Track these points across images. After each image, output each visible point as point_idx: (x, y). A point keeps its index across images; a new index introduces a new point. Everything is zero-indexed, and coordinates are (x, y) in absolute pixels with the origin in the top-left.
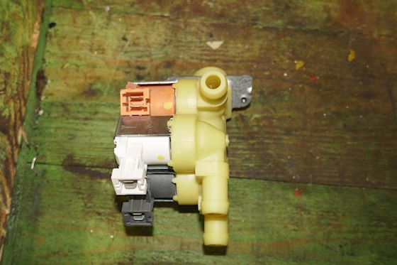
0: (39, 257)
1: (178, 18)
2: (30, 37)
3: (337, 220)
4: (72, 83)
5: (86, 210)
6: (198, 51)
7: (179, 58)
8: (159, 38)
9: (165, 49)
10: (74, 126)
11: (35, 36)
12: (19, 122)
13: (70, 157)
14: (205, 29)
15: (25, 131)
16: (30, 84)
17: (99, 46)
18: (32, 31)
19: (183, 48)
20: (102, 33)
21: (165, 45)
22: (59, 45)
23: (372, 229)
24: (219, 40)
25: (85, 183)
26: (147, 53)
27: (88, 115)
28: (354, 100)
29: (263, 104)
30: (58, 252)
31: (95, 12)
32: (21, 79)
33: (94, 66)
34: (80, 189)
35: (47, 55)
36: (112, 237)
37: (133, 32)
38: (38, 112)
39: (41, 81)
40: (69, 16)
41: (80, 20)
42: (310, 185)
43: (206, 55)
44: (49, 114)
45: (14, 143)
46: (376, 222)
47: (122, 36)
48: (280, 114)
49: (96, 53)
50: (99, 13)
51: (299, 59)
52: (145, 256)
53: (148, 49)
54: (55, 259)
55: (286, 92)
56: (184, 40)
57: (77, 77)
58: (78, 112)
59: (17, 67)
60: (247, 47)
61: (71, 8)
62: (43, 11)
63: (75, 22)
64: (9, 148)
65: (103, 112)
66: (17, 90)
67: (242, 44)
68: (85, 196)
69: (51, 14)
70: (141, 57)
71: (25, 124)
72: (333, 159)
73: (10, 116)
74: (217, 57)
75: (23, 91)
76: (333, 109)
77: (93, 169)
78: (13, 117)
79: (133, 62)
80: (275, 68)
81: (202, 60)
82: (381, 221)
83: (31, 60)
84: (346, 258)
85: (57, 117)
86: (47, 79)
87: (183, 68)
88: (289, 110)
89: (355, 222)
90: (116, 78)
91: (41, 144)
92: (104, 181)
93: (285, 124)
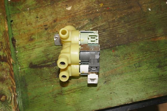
0: (31, 99)
1: (54, 4)
2: (5, 27)
3: (130, 56)
4: (24, 38)
5: (42, 79)
6: (64, 13)
7: (58, 17)
8: (49, 13)
9: (52, 16)
10: (29, 53)
11: (7, 27)
12: (10, 57)
13: (31, 63)
14: (64, 4)
15: (13, 59)
16: (10, 43)
17: (30, 23)
18: (5, 25)
19: (58, 13)
20: (29, 18)
21: (52, 15)
22: (16, 27)
24: (70, 6)
25: (38, 71)
26: (46, 20)
27: (33, 48)
28: (125, 11)
29: (92, 24)
30: (37, 96)
31: (24, 12)
32: (6, 42)
33: (30, 30)
34: (37, 73)
35: (13, 32)
36: (53, 86)
37: (39, 14)
38: (16, 52)
39: (14, 41)
40: (16, 16)
41: (20, 16)
42: (117, 47)
43: (67, 13)
44: (20, 52)
45: (10, 64)
46: (145, 52)
47: (36, 17)
48: (99, 25)
49: (29, 26)
50: (26, 11)
51: (101, 3)
53: (46, 18)
54: (36, 98)
55: (99, 17)
56: (58, 11)
57: (26, 36)
58: (29, 48)
59: (4, 39)
60: (81, 5)
61: (16, 13)
62: (7, 17)
63: (19, 17)
64: (9, 66)
65: (38, 45)
66: (6, 47)
67: (78, 5)
68: (40, 75)
69: (10, 18)
70: (45, 22)
71: (12, 57)
73: (6, 56)
74: (71, 13)
75: (8, 46)
76: (118, 17)
77: (40, 65)
78: (7, 56)
79: (42, 24)
80: (93, 9)
81: (66, 15)
82: (147, 51)
83: (8, 35)
84: (138, 68)
85: (23, 52)
86: (16, 40)
87: (60, 21)
88: (102, 22)
89: (137, 55)
90: (38, 32)
91: (20, 62)
92: (45, 68)
93: (102, 28)
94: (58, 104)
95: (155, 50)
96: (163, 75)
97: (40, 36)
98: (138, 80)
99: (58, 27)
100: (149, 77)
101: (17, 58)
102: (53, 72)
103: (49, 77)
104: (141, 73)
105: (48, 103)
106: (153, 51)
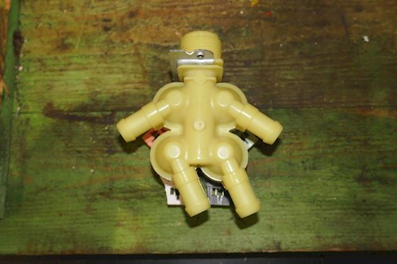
0: (29, 193)
3: (298, 139)
4: (45, 39)
5: (67, 149)
7: (141, 8)
10: (51, 77)
13: (50, 105)
15: (6, 83)
16: (8, 42)
17: (68, 5)
22: (32, 8)
23: (331, 144)
25: (64, 126)
26: (112, 6)
27: (62, 67)
28: (308, 29)
30: (46, 188)
33: (65, 23)
34: (61, 131)
35: (22, 17)
36: (92, 171)
38: (18, 69)
39: (18, 42)
42: (271, 110)
46: (335, 138)
48: (239, 49)
49: (65, 11)
52: (122, 186)
53: (113, 2)
54: (43, 194)
55: (243, 29)
57: (51, 34)
58: (54, 65)
65: (76, 63)
68: (66, 138)
70: (107, 10)
71: (5, 77)
72: (291, 84)
74: (176, 3)
76: (289, 39)
77: (71, 114)
79: (100, 16)
80: (231, 7)
81: (162, 7)
82: (340, 136)
83: (6, 21)
84: (308, 172)
85: (36, 71)
86: (23, 38)
87: (146, 17)
88: (247, 43)
89: (315, 140)
90: (86, 32)
91: (23, 97)
92: (81, 123)
93: (244, 58)
94: (96, 218)
95: (359, 137)
96: (364, 201)
97: (88, 42)
98: (303, 201)
99: (138, 30)
100: (331, 199)
101: (18, 85)
102: (100, 137)
103: (89, 147)
104: (313, 185)
105: (72, 211)
106: (354, 138)
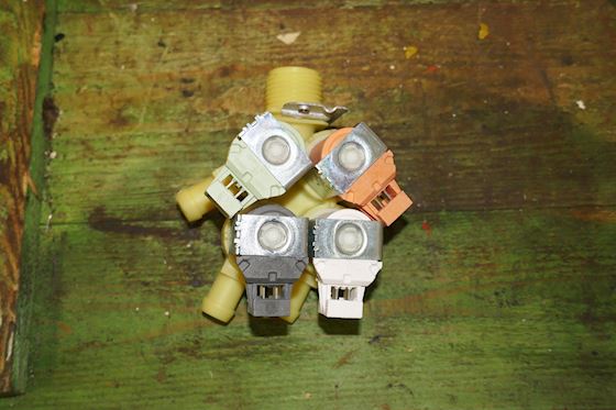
0: (65, 352)
1: (234, 9)
2: (28, 52)
3: (487, 258)
4: (93, 111)
5: (128, 280)
6: (265, 49)
7: (240, 61)
8: (209, 39)
9: (220, 52)
10: (101, 168)
11: (36, 50)
12: (23, 166)
13: (99, 211)
14: (272, 19)
15: (32, 177)
16: (36, 115)
17: (128, 58)
18: (30, 43)
19: (245, 48)
20: (129, 41)
21: (218, 47)
22: (71, 63)
23: (540, 265)
24: (295, 31)
25: (122, 244)
26: (195, 60)
27: (119, 152)
28: (495, 90)
29: (364, 110)
30: (93, 343)
31: (117, 14)
32: (21, 108)
33: (122, 86)
34: (116, 252)
35: (55, 76)
36: (167, 313)
37: (172, 34)
38: (49, 155)
39: (49, 114)
40: (81, 24)
41: (97, 27)
42: (443, 213)
43: (278, 53)
44: (65, 156)
45: (18, 194)
46: (543, 256)
47: (157, 41)
48: (390, 122)
49: (123, 67)
50: (124, 14)
51: (409, 44)
52: (216, 336)
53: (196, 54)
54: (89, 352)
55: (396, 91)
56: (245, 37)
57: (100, 102)
58: (105, 149)
59: (14, 93)
60: (334, 36)
61: (83, 12)
62: (45, 16)
63: (90, 29)
64: (11, 201)
65: (140, 146)
66: (16, 124)
67: (326, 32)
68: (124, 262)
69: (57, 23)
70: (187, 65)
71: (31, 168)
72: (472, 174)
73: (9, 159)
74: (293, 55)
75: (25, 124)
76: (465, 106)
77: (133, 224)
78: (13, 160)
79: (176, 74)
80: (376, 60)
81: (272, 60)
82: (551, 252)
83: (33, 82)
84: (506, 309)
85: (77, 159)
86: (58, 109)
87: (247, 75)
88: (403, 114)
89: (514, 259)
90: (154, 98)
91: (56, 198)
92: (149, 238)
93: (399, 135)
94: (173, 390)
95: (580, 254)
96: (594, 353)
97: (159, 114)
98: (500, 355)
99: (235, 95)
100: (544, 351)
101: (49, 180)
102: (179, 260)
103: (161, 275)
104: (514, 330)
105: (135, 378)
106: (572, 255)
